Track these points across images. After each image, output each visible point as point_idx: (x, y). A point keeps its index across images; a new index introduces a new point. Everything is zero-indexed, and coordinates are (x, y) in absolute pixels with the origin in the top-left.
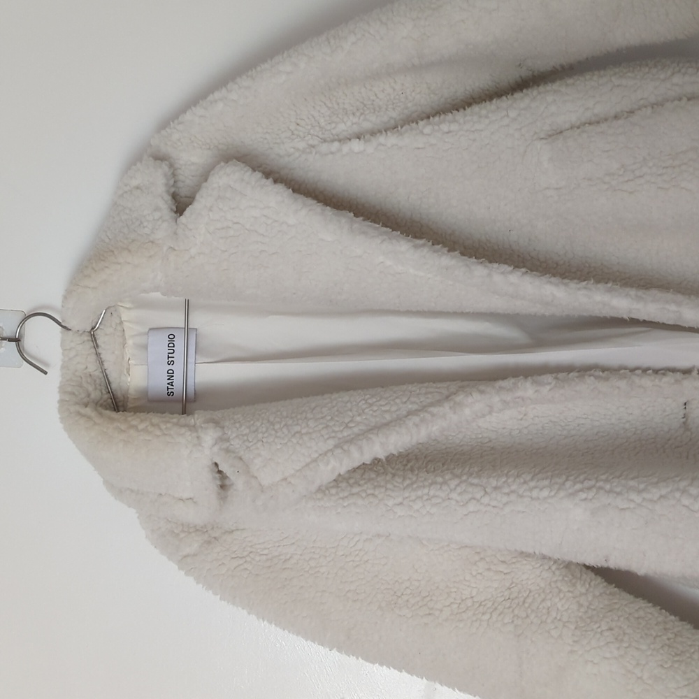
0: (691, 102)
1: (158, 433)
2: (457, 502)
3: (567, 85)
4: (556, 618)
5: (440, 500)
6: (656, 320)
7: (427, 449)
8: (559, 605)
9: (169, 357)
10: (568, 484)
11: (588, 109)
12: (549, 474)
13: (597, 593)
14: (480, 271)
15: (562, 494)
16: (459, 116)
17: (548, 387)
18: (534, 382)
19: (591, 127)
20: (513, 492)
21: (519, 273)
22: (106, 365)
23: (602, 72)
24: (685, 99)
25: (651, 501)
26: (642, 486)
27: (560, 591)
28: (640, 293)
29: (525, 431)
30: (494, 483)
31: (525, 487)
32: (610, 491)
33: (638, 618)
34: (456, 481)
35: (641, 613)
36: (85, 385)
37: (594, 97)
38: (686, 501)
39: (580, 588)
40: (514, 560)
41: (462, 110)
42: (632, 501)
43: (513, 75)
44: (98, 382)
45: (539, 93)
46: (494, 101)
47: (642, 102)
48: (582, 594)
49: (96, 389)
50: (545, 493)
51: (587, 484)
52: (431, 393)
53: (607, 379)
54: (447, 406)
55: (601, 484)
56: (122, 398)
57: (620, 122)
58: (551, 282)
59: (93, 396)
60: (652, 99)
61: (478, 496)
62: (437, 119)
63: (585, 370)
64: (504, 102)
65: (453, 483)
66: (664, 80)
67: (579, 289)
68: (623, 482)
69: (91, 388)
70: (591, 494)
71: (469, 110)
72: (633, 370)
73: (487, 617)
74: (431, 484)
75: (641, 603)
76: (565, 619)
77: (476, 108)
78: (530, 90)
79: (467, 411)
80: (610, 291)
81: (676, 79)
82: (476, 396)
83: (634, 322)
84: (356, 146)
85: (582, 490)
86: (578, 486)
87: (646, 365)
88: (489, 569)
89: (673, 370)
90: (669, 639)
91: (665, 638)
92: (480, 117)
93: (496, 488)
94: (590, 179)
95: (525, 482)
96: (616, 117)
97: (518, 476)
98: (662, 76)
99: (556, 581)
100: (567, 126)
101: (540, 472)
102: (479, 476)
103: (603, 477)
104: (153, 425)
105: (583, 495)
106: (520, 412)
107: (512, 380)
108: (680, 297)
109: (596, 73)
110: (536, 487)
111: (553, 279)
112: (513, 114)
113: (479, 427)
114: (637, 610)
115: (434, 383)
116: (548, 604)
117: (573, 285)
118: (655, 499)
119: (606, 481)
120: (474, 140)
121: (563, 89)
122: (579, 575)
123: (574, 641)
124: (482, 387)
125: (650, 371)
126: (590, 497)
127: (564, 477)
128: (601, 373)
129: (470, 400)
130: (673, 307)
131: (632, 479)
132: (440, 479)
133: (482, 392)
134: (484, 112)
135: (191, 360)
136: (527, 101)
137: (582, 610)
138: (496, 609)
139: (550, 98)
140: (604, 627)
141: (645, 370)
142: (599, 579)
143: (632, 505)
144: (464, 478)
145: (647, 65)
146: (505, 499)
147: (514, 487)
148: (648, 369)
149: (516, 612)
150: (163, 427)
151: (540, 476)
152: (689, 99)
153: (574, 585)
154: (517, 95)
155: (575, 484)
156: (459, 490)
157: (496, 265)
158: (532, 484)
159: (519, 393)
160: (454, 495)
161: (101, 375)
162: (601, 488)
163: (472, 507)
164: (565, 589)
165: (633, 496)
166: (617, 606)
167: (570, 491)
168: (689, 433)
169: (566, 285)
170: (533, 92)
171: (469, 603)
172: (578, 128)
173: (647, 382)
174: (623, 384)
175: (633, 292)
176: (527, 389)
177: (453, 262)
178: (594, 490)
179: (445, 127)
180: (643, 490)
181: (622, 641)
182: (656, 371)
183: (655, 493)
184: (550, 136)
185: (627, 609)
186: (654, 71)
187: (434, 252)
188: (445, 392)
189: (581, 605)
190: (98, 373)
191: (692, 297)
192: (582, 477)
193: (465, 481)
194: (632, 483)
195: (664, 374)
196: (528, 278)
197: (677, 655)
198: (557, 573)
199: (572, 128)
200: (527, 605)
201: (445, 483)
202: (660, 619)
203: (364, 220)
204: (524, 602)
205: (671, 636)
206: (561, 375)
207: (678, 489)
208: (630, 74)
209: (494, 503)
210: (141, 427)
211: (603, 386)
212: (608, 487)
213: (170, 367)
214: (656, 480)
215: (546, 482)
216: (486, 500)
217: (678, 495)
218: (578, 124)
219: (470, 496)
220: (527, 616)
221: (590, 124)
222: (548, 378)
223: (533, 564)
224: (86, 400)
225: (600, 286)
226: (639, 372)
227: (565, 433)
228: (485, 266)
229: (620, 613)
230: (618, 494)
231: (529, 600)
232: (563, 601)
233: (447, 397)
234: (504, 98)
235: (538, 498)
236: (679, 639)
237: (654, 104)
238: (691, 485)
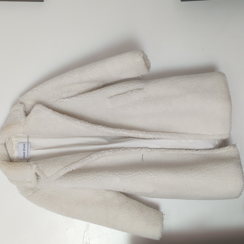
0: (139, 90)
1: (22, 166)
2: (92, 179)
3: (113, 86)
4: (115, 204)
5: (88, 179)
6: (134, 137)
7: (85, 168)
8: (115, 202)
9: (24, 149)
10: (116, 173)
11: (118, 92)
12: (112, 171)
13: (124, 199)
14: (95, 127)
15: (114, 176)
16: (90, 93)
17: (112, 152)
18: (108, 151)
19: (118, 96)
20: (104, 176)
21: (104, 127)
22: (8, 152)
23: (120, 84)
24: (137, 89)
25: (133, 176)
26: (131, 173)
27: (116, 198)
28: (130, 131)
29: (107, 163)
30: (100, 174)
31: (106, 174)
32: (125, 174)
33: (133, 204)
34: (91, 174)
35: (134, 203)
36: (4, 156)
37: (118, 89)
38: (140, 176)
39: (120, 198)
40: (105, 192)
41: (90, 92)
42: (129, 176)
43: (102, 84)
44: (6, 156)
45: (107, 88)
46: (97, 90)
47: (129, 90)
48: (120, 199)
49: (6, 157)
50: (111, 176)
51: (120, 173)
52: (85, 155)
53: (124, 150)
54: (89, 157)
55: (122, 173)
56: (12, 159)
57: (124, 94)
58: (111, 129)
59: (5, 159)
60: (131, 90)
61: (96, 177)
62: (85, 94)
63: (120, 148)
64: (100, 90)
65: (91, 175)
66: (133, 86)
67: (117, 130)
68: (127, 172)
69: (5, 157)
70: (120, 175)
71: (92, 92)
72: (130, 148)
73: (99, 205)
74: (86, 175)
75: (134, 201)
76: (117, 205)
77: (93, 91)
78: (105, 87)
79: (93, 158)
80: (123, 130)
81: (136, 85)
82: (95, 155)
83: (129, 137)
84: (67, 100)
85: (119, 174)
86: (118, 174)
87: (133, 147)
88: (100, 194)
89: (139, 148)
90: (140, 208)
91: (139, 208)
92: (95, 93)
93: (100, 175)
94: (119, 107)
95: (107, 173)
96: (124, 93)
97: (105, 172)
98: (133, 85)
99: (115, 197)
100: (113, 95)
101: (110, 171)
102: (96, 173)
103: (123, 171)
104: (21, 165)
105: (119, 176)
106: (106, 158)
107: (104, 151)
108: (138, 132)
109: (119, 84)
110: (109, 174)
111: (111, 128)
112: (101, 93)
113: (97, 162)
114: (133, 202)
115: (86, 152)
116: (113, 201)
117: (116, 130)
118: (134, 175)
119: (124, 172)
120: (93, 99)
121: (112, 87)
122: (120, 195)
123: (119, 209)
124: (97, 153)
125: (134, 148)
126: (120, 176)
127: (115, 172)
128: (123, 149)
129: (94, 156)
130: (137, 134)
131: (129, 171)
132: (88, 174)
133: (97, 154)
134: (95, 92)
135: (29, 150)
136: (104, 90)
137: (121, 202)
138: (101, 203)
139: (109, 89)
140: (125, 206)
141: (133, 148)
142: (125, 196)
143: (129, 177)
144: (93, 173)
145: (130, 82)
146: (102, 177)
147: (104, 175)
148: (134, 147)
149: (106, 204)
150: (23, 165)
151: (110, 172)
152: (138, 90)
153: (119, 197)
154: (103, 89)
155: (117, 173)
156: (92, 176)
157: (99, 126)
158: (108, 174)
159: (105, 154)
160: (91, 177)
161: (7, 154)
162: (123, 174)
163: (95, 180)
164: (117, 198)
165: (129, 175)
166: (128, 201)
167: (116, 175)
168: (143, 161)
169: (114, 130)
170: (106, 88)
171: (95, 202)
172: (116, 96)
173: (133, 150)
174: (128, 151)
175: (128, 131)
176: (107, 153)
177: (89, 125)
178: (121, 174)
179: (87, 96)
180: (132, 174)
181: (129, 209)
182: (136, 148)
183: (134, 174)
184: (110, 97)
185: (131, 202)
186: (131, 83)
187: (85, 123)
188: (89, 154)
189: (120, 201)
190: (6, 154)
191: (141, 132)
192: (119, 172)
193: (93, 174)
194: (129, 172)
195: (137, 149)
196: (106, 128)
197: (142, 211)
198: (115, 194)
199: (114, 96)
200: (108, 202)
201: (89, 175)
202: (138, 204)
203: (69, 116)
204: (108, 201)
205: (141, 207)
206: (114, 150)
207: (139, 173)
208: (126, 84)
209: (100, 179)
210: (18, 165)
211: (124, 152)
212: (124, 173)
213: (24, 151)
214: (134, 171)
215: (111, 173)
216: (98, 178)
217: (139, 174)
218: (115, 95)
219: (94, 177)
220: (108, 204)
221: (118, 95)
222: (112, 150)
223: (110, 192)
224: (4, 160)
225: (121, 130)
226: (132, 148)
227: (116, 163)
228: (97, 126)
229: (129, 203)
230: (126, 175)
231: (109, 201)
232: (116, 201)
233: (89, 155)
234: (100, 89)
235: (109, 177)
236: (142, 208)
237: (132, 91)
238: (141, 172)
